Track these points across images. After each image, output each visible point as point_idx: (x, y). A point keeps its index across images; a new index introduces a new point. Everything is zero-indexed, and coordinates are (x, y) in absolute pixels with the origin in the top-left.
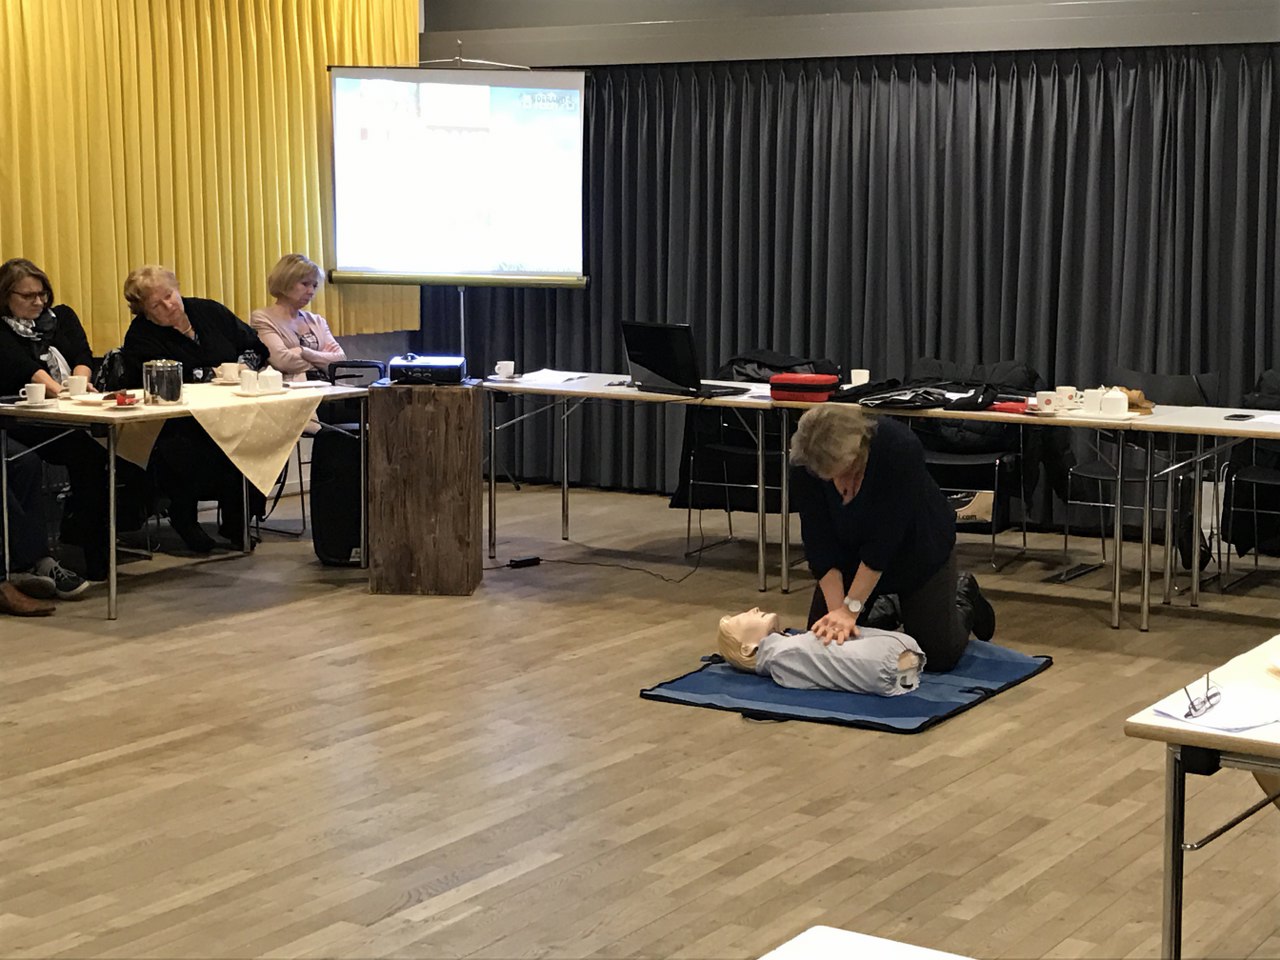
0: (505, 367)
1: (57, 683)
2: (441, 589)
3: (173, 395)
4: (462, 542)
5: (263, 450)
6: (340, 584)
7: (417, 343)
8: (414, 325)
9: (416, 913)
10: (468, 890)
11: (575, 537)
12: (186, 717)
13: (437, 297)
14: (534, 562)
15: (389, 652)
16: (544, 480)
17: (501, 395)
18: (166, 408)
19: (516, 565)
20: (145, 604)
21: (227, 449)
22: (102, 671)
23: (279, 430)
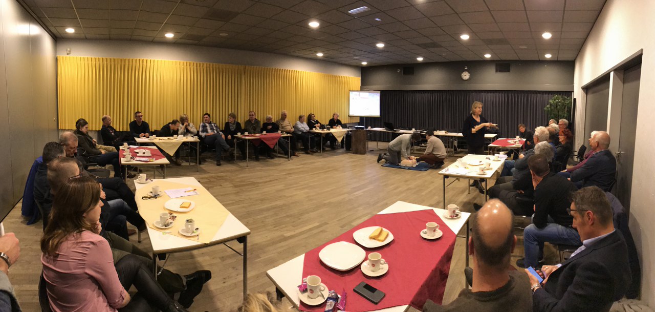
0: (370, 127)
1: (314, 163)
2: (361, 153)
3: (329, 130)
4: (364, 148)
5: (340, 137)
6: (348, 153)
7: (359, 124)
8: (359, 121)
9: (355, 193)
10: (362, 191)
11: (379, 147)
12: (329, 168)
13: (362, 118)
14: (373, 151)
15: (354, 161)
16: (375, 140)
17: (369, 131)
18: (328, 132)
19: (371, 151)
20: (325, 154)
21: (336, 136)
22: (320, 162)
23: (341, 135)
